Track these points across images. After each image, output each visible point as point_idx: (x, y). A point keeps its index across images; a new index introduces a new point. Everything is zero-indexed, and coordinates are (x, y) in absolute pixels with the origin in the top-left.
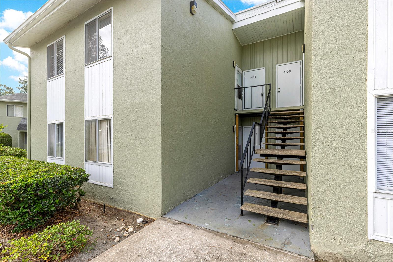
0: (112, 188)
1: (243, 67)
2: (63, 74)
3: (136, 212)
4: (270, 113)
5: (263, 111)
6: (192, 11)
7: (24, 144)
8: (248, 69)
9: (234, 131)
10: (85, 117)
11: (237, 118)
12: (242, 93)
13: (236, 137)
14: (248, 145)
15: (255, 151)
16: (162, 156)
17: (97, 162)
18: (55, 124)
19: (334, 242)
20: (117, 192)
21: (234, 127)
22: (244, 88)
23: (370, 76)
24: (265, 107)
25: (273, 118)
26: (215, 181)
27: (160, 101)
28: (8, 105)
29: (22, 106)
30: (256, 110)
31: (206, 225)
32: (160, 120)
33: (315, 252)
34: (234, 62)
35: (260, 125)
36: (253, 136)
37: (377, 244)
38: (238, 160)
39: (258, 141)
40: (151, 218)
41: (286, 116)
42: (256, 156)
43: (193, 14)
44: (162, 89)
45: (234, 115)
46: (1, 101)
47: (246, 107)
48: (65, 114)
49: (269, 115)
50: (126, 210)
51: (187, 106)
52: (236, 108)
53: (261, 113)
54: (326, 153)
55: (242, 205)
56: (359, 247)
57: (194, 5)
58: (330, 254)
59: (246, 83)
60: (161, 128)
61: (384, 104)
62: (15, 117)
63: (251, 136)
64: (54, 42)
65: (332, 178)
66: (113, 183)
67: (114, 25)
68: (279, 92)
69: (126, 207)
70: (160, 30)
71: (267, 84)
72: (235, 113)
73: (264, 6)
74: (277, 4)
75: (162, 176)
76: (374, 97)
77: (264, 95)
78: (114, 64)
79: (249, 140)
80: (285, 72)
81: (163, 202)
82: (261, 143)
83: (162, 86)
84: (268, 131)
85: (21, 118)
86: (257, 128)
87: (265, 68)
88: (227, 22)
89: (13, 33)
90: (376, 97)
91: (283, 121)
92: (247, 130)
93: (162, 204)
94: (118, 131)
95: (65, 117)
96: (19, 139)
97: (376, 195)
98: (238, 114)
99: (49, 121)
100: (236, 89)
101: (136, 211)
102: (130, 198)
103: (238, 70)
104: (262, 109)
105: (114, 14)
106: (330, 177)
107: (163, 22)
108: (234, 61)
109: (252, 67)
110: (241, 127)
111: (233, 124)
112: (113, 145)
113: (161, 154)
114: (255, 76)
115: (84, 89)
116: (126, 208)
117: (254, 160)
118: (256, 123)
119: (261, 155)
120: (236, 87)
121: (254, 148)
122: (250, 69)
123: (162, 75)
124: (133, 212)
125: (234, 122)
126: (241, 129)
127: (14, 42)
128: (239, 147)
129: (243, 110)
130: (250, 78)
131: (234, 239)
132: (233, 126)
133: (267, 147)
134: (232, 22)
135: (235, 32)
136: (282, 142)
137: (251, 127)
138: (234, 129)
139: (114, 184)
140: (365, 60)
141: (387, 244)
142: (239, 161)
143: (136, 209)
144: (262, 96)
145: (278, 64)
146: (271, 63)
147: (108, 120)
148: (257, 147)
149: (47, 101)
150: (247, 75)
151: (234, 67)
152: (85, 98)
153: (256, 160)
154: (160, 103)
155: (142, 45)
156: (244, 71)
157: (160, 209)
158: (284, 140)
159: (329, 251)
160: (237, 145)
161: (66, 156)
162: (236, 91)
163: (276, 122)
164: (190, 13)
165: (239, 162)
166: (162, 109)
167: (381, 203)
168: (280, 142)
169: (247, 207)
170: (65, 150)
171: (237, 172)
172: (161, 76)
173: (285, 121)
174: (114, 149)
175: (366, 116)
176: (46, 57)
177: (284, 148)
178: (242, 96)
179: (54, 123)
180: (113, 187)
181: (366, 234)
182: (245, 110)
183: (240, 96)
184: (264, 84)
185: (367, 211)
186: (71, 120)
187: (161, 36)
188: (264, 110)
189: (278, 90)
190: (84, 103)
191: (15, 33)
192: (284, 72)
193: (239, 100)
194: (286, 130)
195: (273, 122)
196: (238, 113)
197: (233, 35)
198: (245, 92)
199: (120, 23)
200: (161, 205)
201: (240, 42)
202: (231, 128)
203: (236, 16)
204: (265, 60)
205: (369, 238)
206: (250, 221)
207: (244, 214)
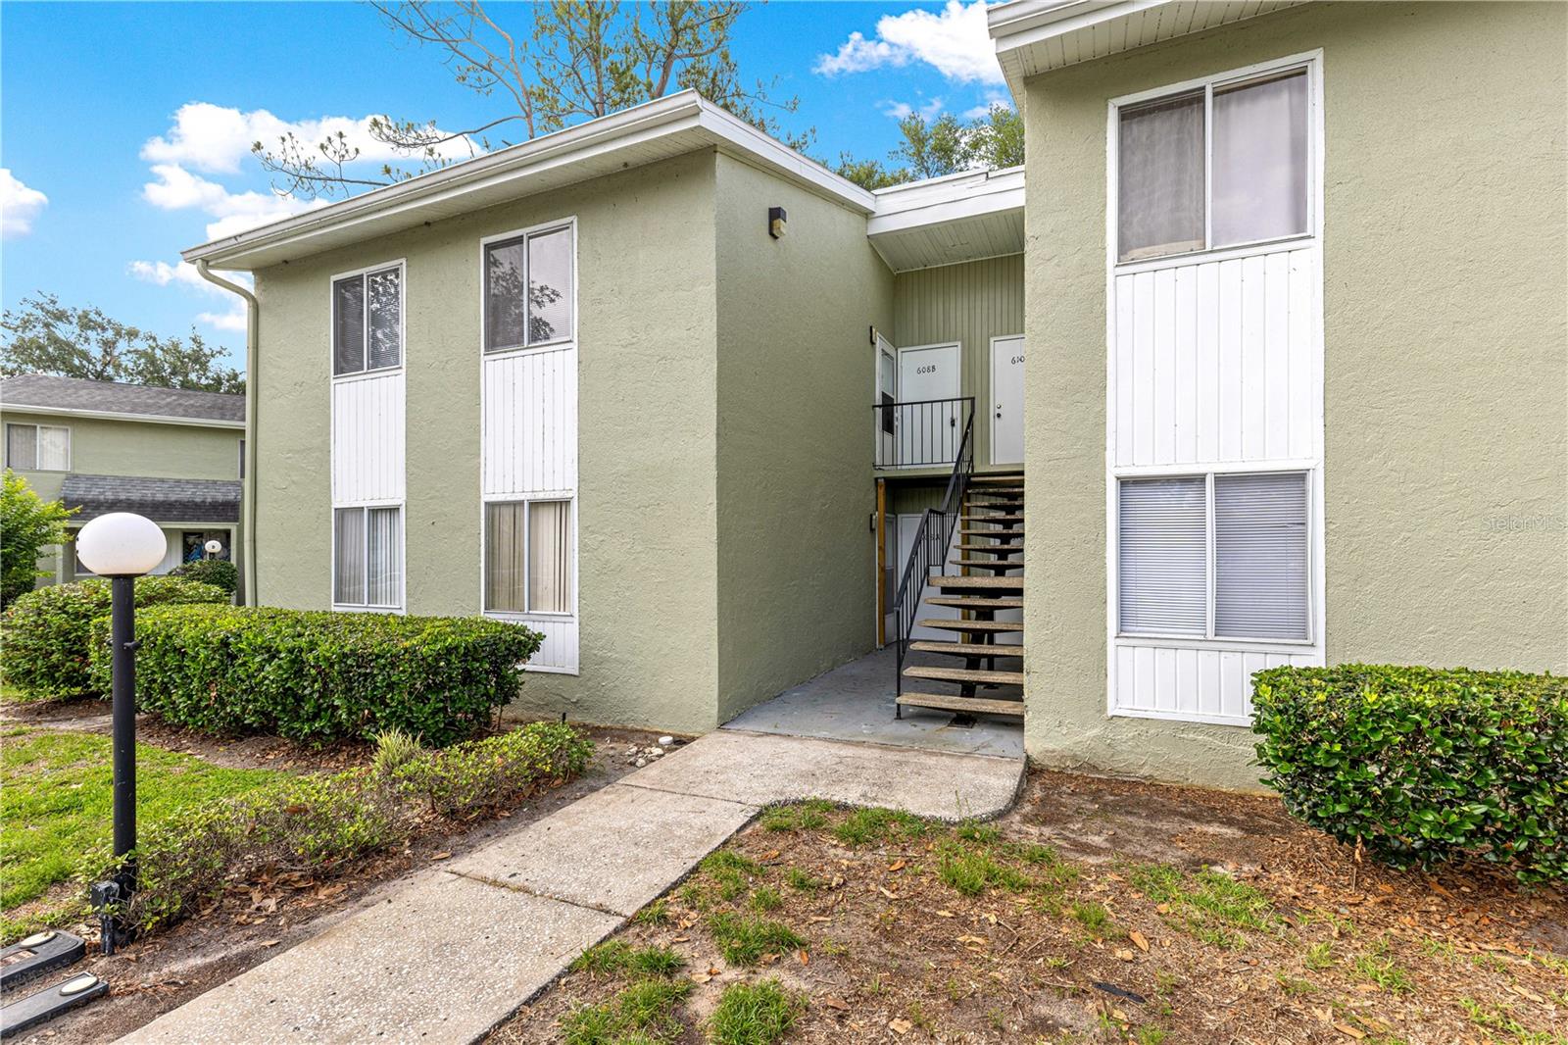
0: (575, 676)
1: (899, 336)
2: (400, 368)
3: (646, 729)
4: (973, 479)
5: (952, 472)
6: (775, 232)
7: (76, 575)
8: (913, 345)
9: (872, 530)
10: (482, 492)
11: (881, 491)
12: (896, 415)
13: (880, 548)
14: (911, 564)
15: (928, 580)
16: (718, 590)
17: (526, 612)
18: (366, 510)
19: (1059, 729)
20: (590, 684)
21: (874, 517)
22: (902, 404)
23: (1110, 443)
24: (958, 463)
25: (978, 493)
26: (825, 664)
27: (715, 463)
28: (9, 426)
29: (67, 430)
30: (933, 468)
31: (824, 734)
32: (714, 508)
33: (1029, 753)
34: (874, 330)
35: (942, 514)
36: (924, 543)
37: (1120, 722)
38: (884, 613)
39: (936, 556)
40: (691, 734)
41: (1011, 490)
42: (931, 593)
43: (776, 238)
44: (718, 435)
45: (873, 482)
46: (2, 412)
47: (907, 460)
48: (407, 483)
49: (970, 485)
50: (619, 726)
51: (765, 469)
52: (878, 461)
53: (947, 478)
54: (1047, 574)
55: (899, 695)
56: (1095, 732)
57: (779, 217)
58: (1053, 751)
59: (906, 392)
60: (715, 525)
61: (1131, 490)
62: (40, 471)
63: (918, 542)
64: (364, 271)
65: (1056, 619)
66: (578, 662)
67: (579, 263)
68: (999, 415)
69: (618, 718)
70: (714, 300)
71: (967, 396)
72: (876, 476)
73: (955, 183)
74: (989, 181)
75: (719, 635)
76: (1115, 479)
77: (958, 423)
78: (579, 362)
79: (915, 552)
80: (1016, 359)
81: (720, 695)
82: (944, 562)
83: (718, 428)
84: (968, 529)
85: (64, 476)
86: (935, 520)
87: (959, 344)
88: (855, 220)
89: (233, 240)
90: (1118, 478)
91: (1005, 501)
92: (909, 526)
93: (720, 701)
94: (593, 532)
95: (407, 492)
96: (61, 557)
97: (1120, 641)
98: (882, 480)
99: (338, 500)
100: (879, 406)
101: (649, 724)
102: (629, 697)
103: (883, 350)
104: (948, 469)
105: (579, 237)
106: (1053, 617)
107: (719, 280)
108: (871, 328)
109: (926, 338)
110: (893, 516)
111: (871, 508)
112: (579, 567)
113: (715, 586)
114: (933, 367)
115: (479, 418)
116: (618, 722)
117: (925, 600)
118: (931, 511)
119: (946, 591)
120: (879, 400)
121: (927, 572)
122: (919, 345)
123: (718, 404)
124: (639, 728)
125: (872, 501)
126: (892, 524)
127: (220, 261)
128: (888, 575)
129: (899, 467)
130: (919, 372)
131: (883, 747)
132: (871, 516)
133: (967, 569)
134: (867, 215)
135: (876, 243)
136: (999, 559)
137: (921, 515)
138: (874, 522)
139: (580, 664)
140: (1102, 414)
141: (1133, 719)
142: (886, 616)
143: (647, 720)
144: (953, 424)
145: (995, 335)
146: (978, 331)
147: (562, 504)
148: (935, 571)
149: (329, 439)
150: (910, 360)
151: (873, 343)
152: (482, 442)
153: (930, 601)
154: (715, 469)
155: (665, 327)
156: (899, 350)
157: (715, 711)
158: (1003, 554)
159: (1051, 746)
160: (883, 569)
161: (411, 600)
162: (879, 411)
163: (986, 504)
164: (768, 235)
165: (886, 620)
166: (717, 483)
167: (1126, 653)
168: (993, 559)
169: (908, 699)
170: (407, 583)
171: (882, 647)
172: (715, 405)
173: (1009, 503)
174: (580, 577)
175: (1105, 510)
176: (328, 309)
177: (1003, 574)
178: (896, 423)
179: (362, 506)
180: (576, 673)
181: (1105, 709)
182: (903, 467)
183: (889, 426)
184: (959, 397)
185: (1106, 670)
186: (431, 498)
187: (715, 314)
188: (956, 468)
189: (998, 411)
190: (479, 455)
191: (240, 240)
192: (1013, 361)
193: (888, 437)
194: (1011, 528)
195: (979, 504)
196: (884, 478)
197: (867, 249)
198: (903, 416)
199: (598, 262)
200: (716, 703)
201: (888, 264)
202: (864, 520)
203: (879, 198)
204: (959, 314)
205: (1110, 714)
206: (915, 726)
207: (902, 716)
